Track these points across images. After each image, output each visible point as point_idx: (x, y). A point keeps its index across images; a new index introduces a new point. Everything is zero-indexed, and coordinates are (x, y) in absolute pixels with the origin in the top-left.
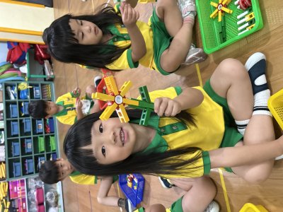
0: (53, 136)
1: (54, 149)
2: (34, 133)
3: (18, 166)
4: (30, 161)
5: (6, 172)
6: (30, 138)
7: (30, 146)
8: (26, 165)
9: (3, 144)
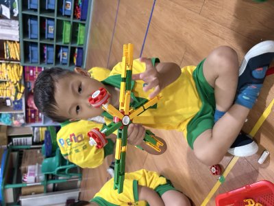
0: (84, 25)
1: (82, 42)
2: (59, 13)
3: (36, 51)
4: (50, 49)
5: (20, 54)
6: (53, 19)
7: (51, 29)
8: (45, 52)
9: (16, 18)
